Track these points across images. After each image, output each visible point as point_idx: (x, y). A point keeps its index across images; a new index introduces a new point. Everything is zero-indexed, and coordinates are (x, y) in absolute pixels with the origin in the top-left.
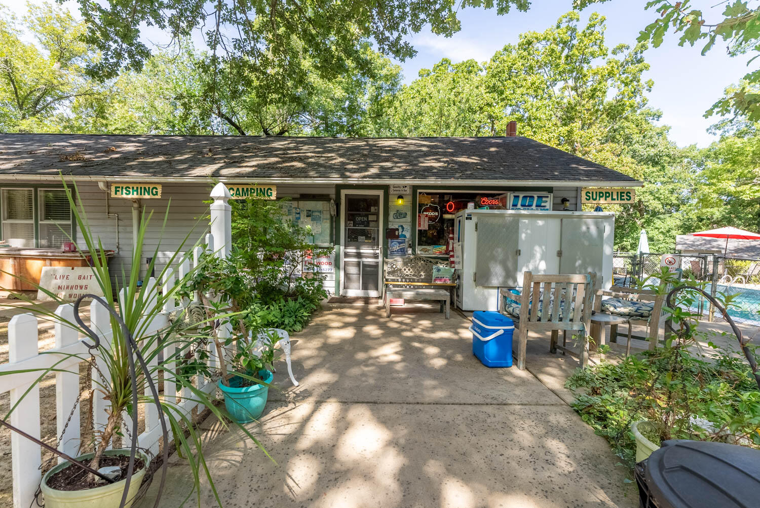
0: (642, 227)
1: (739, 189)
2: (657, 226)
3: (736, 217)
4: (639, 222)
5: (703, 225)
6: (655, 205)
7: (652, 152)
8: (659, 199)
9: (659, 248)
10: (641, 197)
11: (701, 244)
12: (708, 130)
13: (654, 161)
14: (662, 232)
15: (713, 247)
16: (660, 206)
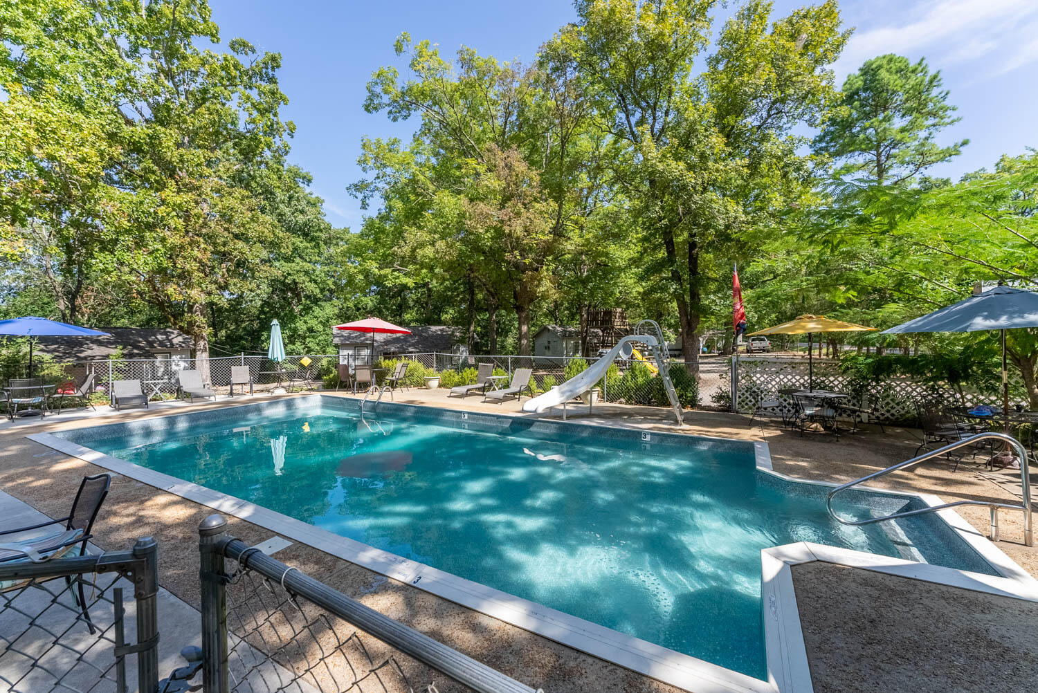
0: (301, 315)
1: (382, 272)
2: (315, 314)
3: (385, 307)
4: (297, 309)
5: (360, 314)
6: (311, 288)
7: (301, 218)
8: (316, 282)
9: (320, 341)
10: (295, 277)
11: (356, 337)
12: (347, 189)
13: (305, 232)
14: (321, 322)
15: (367, 339)
16: (318, 291)
